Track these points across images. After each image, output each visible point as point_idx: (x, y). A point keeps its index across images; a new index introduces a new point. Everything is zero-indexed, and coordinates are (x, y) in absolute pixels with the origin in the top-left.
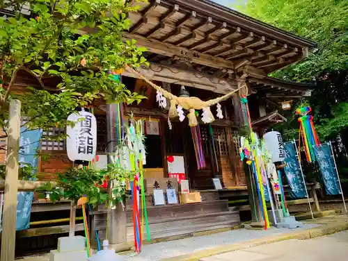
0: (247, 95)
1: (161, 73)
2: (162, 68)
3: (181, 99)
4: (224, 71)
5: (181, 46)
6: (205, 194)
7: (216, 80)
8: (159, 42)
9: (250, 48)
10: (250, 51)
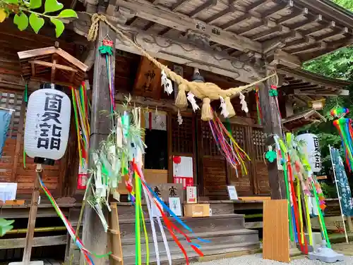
0: (277, 85)
1: (169, 50)
2: (171, 44)
3: (193, 84)
4: (250, 54)
5: (197, 18)
6: (216, 206)
7: (239, 65)
8: (169, 11)
9: (285, 25)
10: (285, 30)
